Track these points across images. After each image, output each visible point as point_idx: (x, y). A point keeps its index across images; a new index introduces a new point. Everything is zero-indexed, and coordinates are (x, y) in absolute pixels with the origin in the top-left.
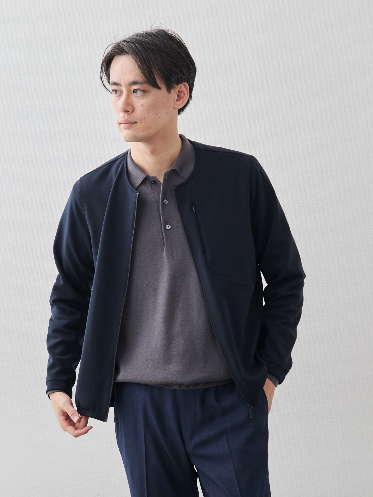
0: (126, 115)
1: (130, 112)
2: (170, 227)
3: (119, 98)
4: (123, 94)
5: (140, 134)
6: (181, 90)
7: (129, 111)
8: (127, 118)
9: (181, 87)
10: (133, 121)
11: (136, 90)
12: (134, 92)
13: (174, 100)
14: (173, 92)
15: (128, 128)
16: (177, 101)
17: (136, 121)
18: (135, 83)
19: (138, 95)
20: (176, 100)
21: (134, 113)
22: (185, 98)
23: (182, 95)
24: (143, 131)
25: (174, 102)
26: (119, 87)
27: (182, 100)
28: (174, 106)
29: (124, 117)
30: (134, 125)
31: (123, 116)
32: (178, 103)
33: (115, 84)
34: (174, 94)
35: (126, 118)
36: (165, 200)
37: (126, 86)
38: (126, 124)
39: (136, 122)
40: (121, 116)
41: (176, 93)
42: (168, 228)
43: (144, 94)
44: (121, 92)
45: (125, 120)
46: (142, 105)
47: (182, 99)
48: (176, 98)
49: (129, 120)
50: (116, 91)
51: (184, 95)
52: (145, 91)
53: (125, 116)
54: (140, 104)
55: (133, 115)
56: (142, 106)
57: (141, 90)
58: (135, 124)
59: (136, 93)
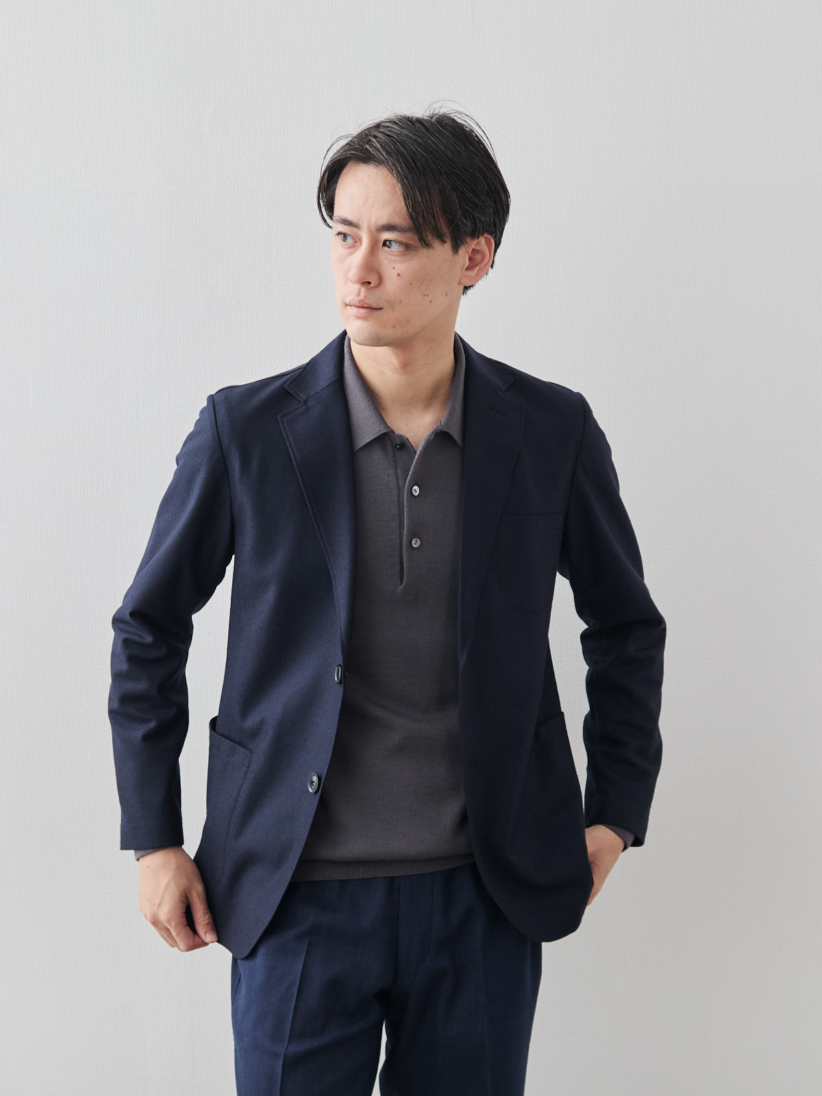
0: (363, 289)
1: (372, 285)
2: (419, 542)
3: (350, 251)
4: (361, 244)
5: (388, 333)
6: (478, 248)
7: (370, 283)
8: (365, 297)
9: (478, 243)
10: (375, 306)
11: (390, 241)
12: (385, 244)
13: (463, 267)
14: (462, 251)
15: (365, 318)
16: (468, 269)
17: (382, 306)
18: (389, 228)
19: (392, 252)
20: (465, 268)
21: (379, 289)
22: (483, 265)
23: (478, 257)
24: (394, 327)
25: (462, 270)
26: (355, 230)
27: (477, 269)
28: (460, 279)
29: (359, 294)
30: (376, 313)
31: (356, 293)
32: (468, 273)
33: (346, 222)
34: (464, 254)
35: (362, 297)
36: (416, 487)
37: (370, 231)
38: (361, 309)
39: (381, 309)
40: (353, 291)
41: (468, 253)
42: (414, 546)
43: (406, 252)
44: (357, 241)
45: (360, 301)
46: (399, 275)
47: (476, 266)
48: (467, 263)
49: (368, 301)
50: (345, 236)
51: (483, 259)
52: (407, 247)
53: (360, 292)
54: (395, 273)
55: (377, 292)
56: (398, 277)
57: (401, 243)
58: (379, 311)
59: (389, 247)
